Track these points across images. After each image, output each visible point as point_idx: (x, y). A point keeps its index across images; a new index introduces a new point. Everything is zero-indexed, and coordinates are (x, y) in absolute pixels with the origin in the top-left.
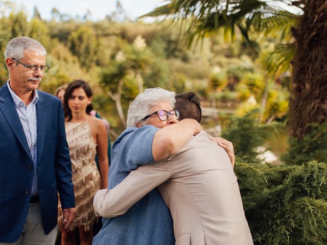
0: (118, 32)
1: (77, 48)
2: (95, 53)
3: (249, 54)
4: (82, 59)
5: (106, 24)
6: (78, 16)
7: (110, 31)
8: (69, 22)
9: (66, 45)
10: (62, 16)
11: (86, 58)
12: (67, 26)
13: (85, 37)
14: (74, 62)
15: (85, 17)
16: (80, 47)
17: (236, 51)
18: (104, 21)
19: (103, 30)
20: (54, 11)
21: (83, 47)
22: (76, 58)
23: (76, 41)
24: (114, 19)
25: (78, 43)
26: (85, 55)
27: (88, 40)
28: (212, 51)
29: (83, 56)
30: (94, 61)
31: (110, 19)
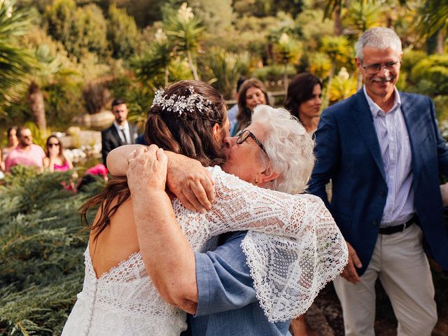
1: (59, 27)
2: (85, 34)
3: (286, 9)
4: (68, 44)
9: (41, 26)
11: (74, 42)
13: (67, 12)
14: (58, 50)
16: (62, 27)
17: (268, 6)
21: (67, 25)
22: (60, 45)
23: (54, 18)
25: (59, 22)
26: (72, 38)
27: (72, 14)
28: (234, 11)
29: (69, 40)
30: (85, 46)
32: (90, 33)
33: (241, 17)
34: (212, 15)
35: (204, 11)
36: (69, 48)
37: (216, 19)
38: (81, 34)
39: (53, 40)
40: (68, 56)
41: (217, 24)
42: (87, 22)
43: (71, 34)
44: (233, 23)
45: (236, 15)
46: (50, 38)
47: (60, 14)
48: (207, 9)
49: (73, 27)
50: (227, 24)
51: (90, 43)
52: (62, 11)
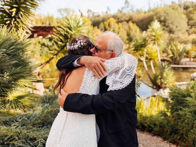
0: (127, 19)
5: (120, 15)
6: (102, 12)
7: (123, 19)
8: (98, 16)
9: (102, 30)
10: (93, 14)
12: (97, 19)
15: (107, 13)
18: (117, 13)
19: (118, 19)
20: (89, 11)
25: (109, 28)
27: (114, 25)
28: (188, 25)
31: (121, 12)
32: (120, 33)
33: (191, 28)
34: (177, 27)
35: (173, 25)
37: (179, 28)
41: (179, 30)
42: (119, 28)
44: (187, 31)
45: (189, 27)
47: (109, 25)
48: (175, 24)
50: (184, 30)
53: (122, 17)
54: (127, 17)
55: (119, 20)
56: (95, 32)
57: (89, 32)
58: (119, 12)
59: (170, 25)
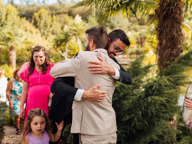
0: (66, 11)
1: (38, 23)
2: (51, 26)
5: (58, 6)
6: (38, 1)
7: (61, 11)
8: (33, 6)
9: (31, 22)
10: (28, 2)
11: (45, 30)
12: (31, 8)
13: (43, 16)
14: (37, 33)
15: (44, 2)
16: (40, 23)
18: (56, 4)
19: (56, 10)
21: (42, 22)
22: (38, 30)
23: (37, 18)
24: (63, 3)
25: (39, 20)
26: (44, 28)
27: (46, 17)
28: (130, 21)
29: (43, 28)
30: (50, 32)
31: (60, 3)
32: (53, 26)
33: (132, 25)
34: (118, 23)
35: (115, 21)
36: (42, 32)
37: (120, 24)
38: (49, 26)
39: (35, 28)
40: (41, 36)
42: (52, 21)
43: (44, 26)
44: (128, 27)
45: (131, 23)
46: (34, 27)
47: (40, 16)
49: (45, 23)
51: (53, 31)
52: (41, 15)
53: (60, 9)
54: (66, 9)
55: (57, 12)
56: (23, 24)
57: (14, 24)
58: (58, 3)
59: (111, 20)
